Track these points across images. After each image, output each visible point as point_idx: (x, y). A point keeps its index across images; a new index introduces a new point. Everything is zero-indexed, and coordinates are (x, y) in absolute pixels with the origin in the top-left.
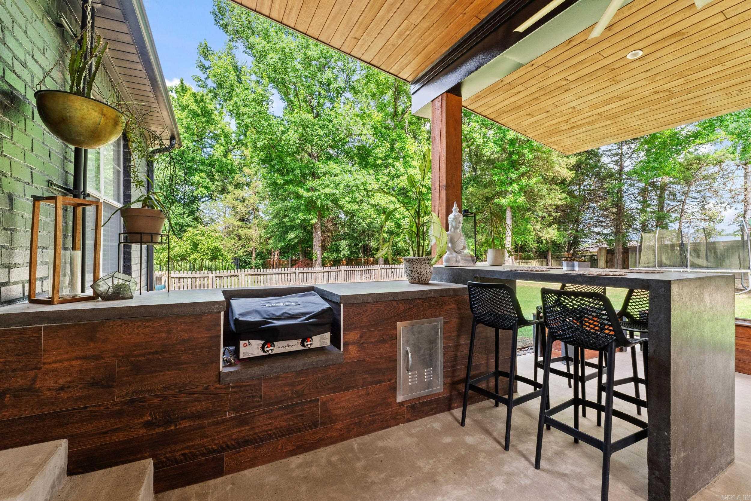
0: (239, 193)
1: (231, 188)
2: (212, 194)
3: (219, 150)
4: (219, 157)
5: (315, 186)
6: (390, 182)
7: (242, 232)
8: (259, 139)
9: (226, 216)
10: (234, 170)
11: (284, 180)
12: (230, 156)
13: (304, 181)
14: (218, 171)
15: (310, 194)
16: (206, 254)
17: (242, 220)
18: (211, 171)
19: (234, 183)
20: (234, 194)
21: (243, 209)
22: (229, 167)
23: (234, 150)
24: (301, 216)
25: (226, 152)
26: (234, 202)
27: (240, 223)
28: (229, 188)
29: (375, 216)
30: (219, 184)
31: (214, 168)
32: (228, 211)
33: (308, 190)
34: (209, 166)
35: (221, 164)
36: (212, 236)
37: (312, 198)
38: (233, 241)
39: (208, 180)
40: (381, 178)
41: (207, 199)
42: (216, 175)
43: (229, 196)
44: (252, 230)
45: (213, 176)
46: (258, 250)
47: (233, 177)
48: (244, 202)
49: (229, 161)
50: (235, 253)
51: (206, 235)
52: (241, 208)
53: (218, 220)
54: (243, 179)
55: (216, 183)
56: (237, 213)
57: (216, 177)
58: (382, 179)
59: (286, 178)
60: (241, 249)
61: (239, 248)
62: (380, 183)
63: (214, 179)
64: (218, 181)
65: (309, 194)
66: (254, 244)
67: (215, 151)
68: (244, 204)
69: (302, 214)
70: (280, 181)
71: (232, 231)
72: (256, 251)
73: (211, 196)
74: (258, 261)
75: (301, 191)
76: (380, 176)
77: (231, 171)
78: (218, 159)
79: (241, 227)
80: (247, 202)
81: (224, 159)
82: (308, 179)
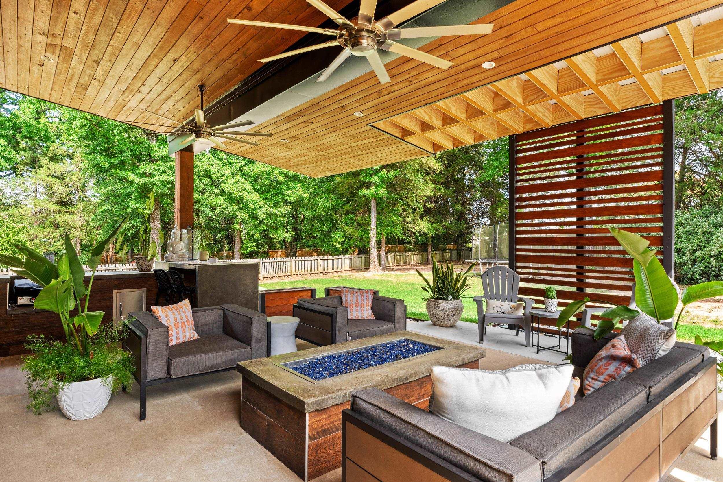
0: (57, 168)
1: (44, 161)
2: (15, 168)
3: (27, 110)
4: (27, 120)
5: (149, 171)
6: (245, 168)
7: (59, 219)
8: (75, 118)
9: (38, 196)
10: (50, 137)
11: (110, 163)
12: (43, 120)
13: (138, 164)
14: (25, 137)
15: (144, 180)
16: (5, 249)
17: (61, 203)
18: (15, 136)
19: (49, 155)
20: (49, 169)
21: (62, 189)
22: (42, 133)
23: (50, 111)
24: (133, 204)
25: (38, 113)
26: (49, 179)
27: (58, 207)
28: (42, 161)
29: (225, 206)
30: (26, 154)
31: (20, 133)
32: (41, 190)
33: (142, 175)
34: (12, 129)
35: (30, 129)
36: (13, 228)
37: (146, 185)
38: (47, 231)
39: (9, 149)
40: (235, 162)
41: (8, 173)
42: (23, 142)
43: (42, 172)
44: (75, 216)
45: (18, 143)
46: (84, 242)
47: (48, 148)
48: (64, 179)
49: (42, 126)
50: (50, 245)
51: (5, 227)
52: (59, 188)
53: (25, 202)
54: (62, 150)
55: (22, 152)
56: (53, 193)
57: (23, 144)
58: (235, 164)
59: (112, 160)
60: (59, 240)
61: (56, 240)
62: (233, 168)
63: (19, 147)
64: (25, 150)
65: (141, 180)
66: (78, 234)
67: (21, 112)
68: (64, 182)
69: (133, 202)
70: (105, 164)
71: (47, 217)
72: (80, 243)
73: (14, 170)
74: (84, 256)
75: (132, 177)
76: (233, 161)
77: (46, 138)
78: (25, 123)
79: (60, 212)
80: (67, 180)
81: (34, 123)
82: (144, 161)
